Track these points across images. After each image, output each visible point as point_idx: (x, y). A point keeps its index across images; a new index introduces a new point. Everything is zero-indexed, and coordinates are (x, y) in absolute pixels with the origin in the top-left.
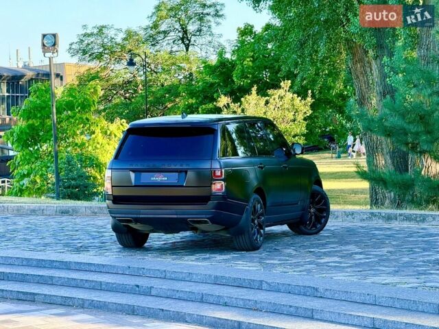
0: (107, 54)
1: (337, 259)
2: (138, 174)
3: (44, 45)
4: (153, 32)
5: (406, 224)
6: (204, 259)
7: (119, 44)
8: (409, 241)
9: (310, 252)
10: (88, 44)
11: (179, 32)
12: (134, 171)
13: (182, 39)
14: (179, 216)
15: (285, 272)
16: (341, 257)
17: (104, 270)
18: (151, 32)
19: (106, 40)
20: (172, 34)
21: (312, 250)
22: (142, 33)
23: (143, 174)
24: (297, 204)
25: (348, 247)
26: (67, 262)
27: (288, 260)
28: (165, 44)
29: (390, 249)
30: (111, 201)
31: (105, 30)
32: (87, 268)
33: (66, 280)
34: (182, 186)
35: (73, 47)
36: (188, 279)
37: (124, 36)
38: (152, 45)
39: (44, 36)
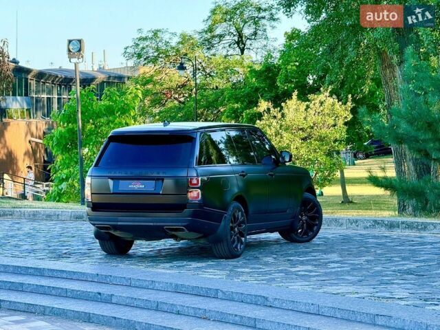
0: (161, 57)
1: (310, 268)
2: (116, 181)
3: (69, 51)
4: (208, 36)
5: (407, 232)
6: (179, 266)
7: (174, 48)
8: (396, 250)
9: (289, 260)
10: (143, 48)
11: (234, 36)
12: (112, 178)
13: (238, 43)
14: (155, 224)
15: (245, 281)
16: (315, 266)
17: (74, 277)
18: (206, 36)
19: (160, 44)
20: (227, 37)
21: (292, 258)
22: (197, 36)
23: (121, 181)
24: (286, 211)
25: (329, 256)
26: (41, 269)
27: (260, 268)
28: (220, 47)
29: (370, 258)
30: (90, 209)
31: (159, 34)
32: (59, 275)
33: (35, 287)
34: (159, 194)
35: (128, 50)
36: (151, 287)
37: (179, 40)
38: (208, 49)
39: (70, 42)
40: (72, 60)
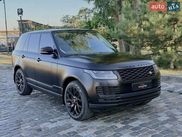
3: (18, 12)
4: (79, 16)
10: (65, 19)
11: (84, 16)
22: (76, 16)
28: (82, 19)
31: (68, 16)
35: (61, 20)
38: (79, 19)
39: (18, 9)
40: (19, 15)
